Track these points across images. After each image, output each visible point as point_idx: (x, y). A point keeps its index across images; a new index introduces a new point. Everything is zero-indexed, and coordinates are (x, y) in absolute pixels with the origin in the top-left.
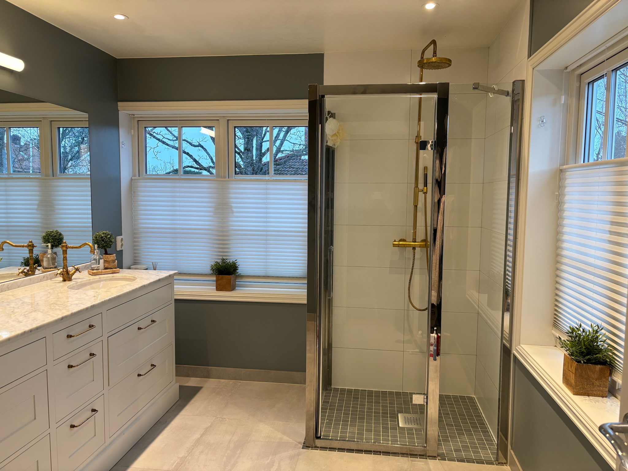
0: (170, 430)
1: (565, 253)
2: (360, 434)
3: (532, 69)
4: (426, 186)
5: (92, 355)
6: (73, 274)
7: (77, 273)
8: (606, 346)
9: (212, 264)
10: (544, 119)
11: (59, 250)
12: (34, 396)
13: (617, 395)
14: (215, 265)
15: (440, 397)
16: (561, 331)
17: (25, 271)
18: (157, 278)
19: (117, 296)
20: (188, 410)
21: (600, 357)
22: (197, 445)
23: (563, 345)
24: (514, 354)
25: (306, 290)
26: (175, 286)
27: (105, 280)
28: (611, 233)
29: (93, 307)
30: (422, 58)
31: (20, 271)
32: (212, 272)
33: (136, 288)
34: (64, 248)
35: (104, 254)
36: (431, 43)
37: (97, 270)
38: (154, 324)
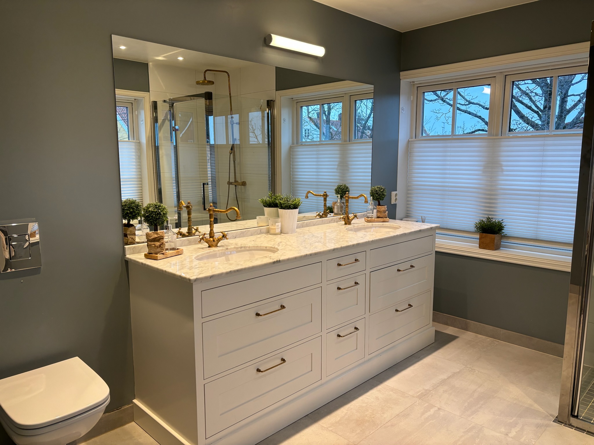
0: (421, 365)
5: (356, 283)
6: (352, 219)
7: (356, 219)
9: (477, 222)
11: (344, 200)
12: (312, 304)
14: (480, 223)
17: (321, 214)
18: (419, 228)
19: (379, 239)
20: (440, 353)
22: (442, 384)
26: (436, 239)
27: (375, 227)
29: (358, 245)
31: (317, 214)
32: (475, 229)
33: (397, 235)
34: (348, 199)
35: (378, 205)
37: (371, 218)
38: (413, 269)
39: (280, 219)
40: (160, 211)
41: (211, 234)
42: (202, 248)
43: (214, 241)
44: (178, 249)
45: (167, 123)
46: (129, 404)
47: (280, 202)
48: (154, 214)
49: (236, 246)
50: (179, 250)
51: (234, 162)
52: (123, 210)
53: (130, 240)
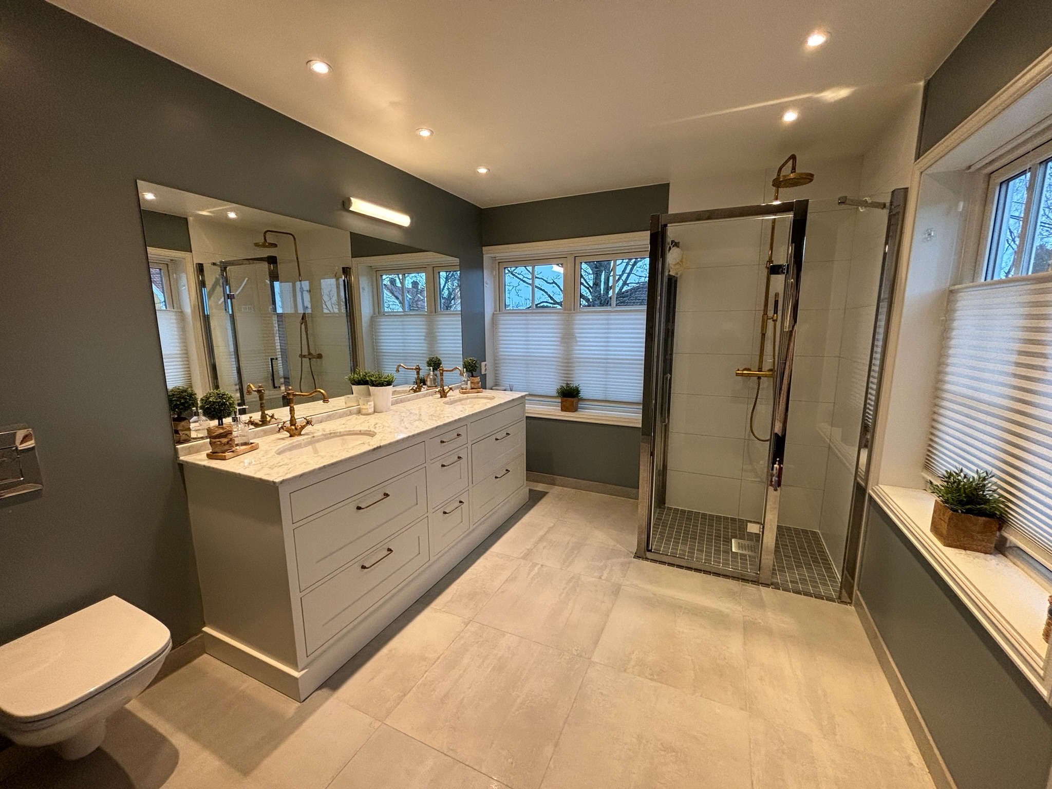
1: (947, 387)
2: (691, 553)
3: (919, 173)
4: (777, 313)
5: (459, 458)
6: (448, 392)
7: (451, 391)
8: (997, 496)
9: (558, 388)
10: (931, 231)
11: (438, 372)
12: (416, 486)
13: (1007, 553)
14: (561, 389)
15: (777, 528)
16: (933, 473)
17: (414, 388)
18: (511, 398)
19: (478, 411)
21: (986, 509)
22: (541, 541)
23: (935, 489)
24: (869, 494)
25: (641, 415)
27: (471, 398)
28: (1018, 364)
29: (461, 419)
30: (779, 175)
31: (411, 388)
32: (557, 394)
34: (441, 372)
35: (471, 377)
36: (790, 158)
37: (465, 389)
38: (509, 436)
39: (372, 398)
40: (224, 401)
41: (293, 421)
42: (283, 439)
43: (296, 429)
44: (252, 443)
45: (219, 290)
46: (196, 635)
47: (371, 380)
48: (216, 406)
49: (324, 433)
50: (253, 445)
51: (306, 332)
52: (170, 401)
53: (183, 437)
